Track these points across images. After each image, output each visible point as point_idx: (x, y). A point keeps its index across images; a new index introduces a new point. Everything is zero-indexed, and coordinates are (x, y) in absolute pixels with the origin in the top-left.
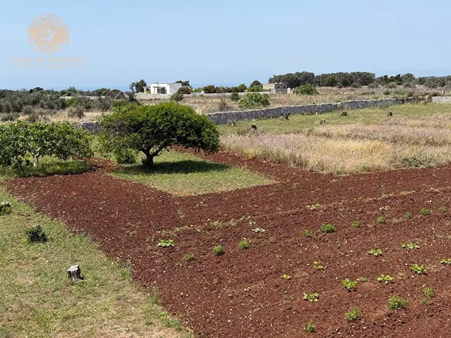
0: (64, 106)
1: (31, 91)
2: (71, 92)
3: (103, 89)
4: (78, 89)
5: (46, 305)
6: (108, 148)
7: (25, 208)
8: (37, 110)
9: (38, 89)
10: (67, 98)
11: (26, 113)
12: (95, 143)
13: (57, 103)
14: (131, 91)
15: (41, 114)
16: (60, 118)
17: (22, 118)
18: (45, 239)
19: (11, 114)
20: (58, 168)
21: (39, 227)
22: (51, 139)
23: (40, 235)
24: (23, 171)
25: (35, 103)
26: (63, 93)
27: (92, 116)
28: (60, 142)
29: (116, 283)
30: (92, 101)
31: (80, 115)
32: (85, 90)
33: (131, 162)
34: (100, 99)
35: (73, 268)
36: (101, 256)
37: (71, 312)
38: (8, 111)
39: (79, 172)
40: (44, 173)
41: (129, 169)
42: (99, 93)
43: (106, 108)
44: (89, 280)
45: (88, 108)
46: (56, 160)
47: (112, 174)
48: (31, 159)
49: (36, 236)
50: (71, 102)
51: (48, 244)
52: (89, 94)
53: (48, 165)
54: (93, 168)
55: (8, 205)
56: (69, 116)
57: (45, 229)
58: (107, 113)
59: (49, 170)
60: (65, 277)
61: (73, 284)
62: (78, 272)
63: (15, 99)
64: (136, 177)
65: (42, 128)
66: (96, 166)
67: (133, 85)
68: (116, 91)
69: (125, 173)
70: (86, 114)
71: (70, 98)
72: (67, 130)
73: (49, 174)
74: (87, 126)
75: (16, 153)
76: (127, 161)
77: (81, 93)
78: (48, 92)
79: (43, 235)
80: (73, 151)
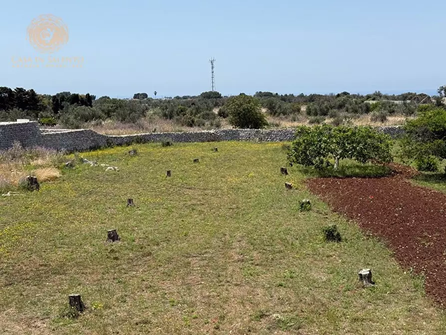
0: (368, 110)
1: (338, 95)
2: (377, 96)
3: (409, 94)
4: (383, 93)
5: (337, 303)
6: (409, 154)
7: (323, 207)
8: (342, 114)
9: (345, 93)
10: (371, 102)
11: (332, 116)
12: (396, 148)
13: (361, 107)
14: (439, 95)
15: (346, 117)
16: (362, 122)
17: (328, 121)
18: (339, 239)
19: (318, 117)
20: (357, 171)
21: (335, 227)
22: (353, 142)
23: (335, 234)
24: (324, 172)
25: (341, 107)
26: (368, 97)
27: (395, 121)
28: (361, 146)
29: (408, 294)
30: (396, 105)
31: (383, 119)
32: (390, 94)
33: (433, 170)
34: (405, 104)
35: (365, 272)
36: (393, 264)
37: (360, 314)
38: (316, 114)
39: (378, 176)
40: (344, 174)
41: (430, 176)
42: (404, 97)
43: (410, 112)
44: (380, 285)
45: (392, 112)
46: (356, 163)
47: (411, 181)
48: (332, 161)
49: (332, 235)
50: (375, 106)
51: (342, 244)
52: (394, 98)
53: (348, 168)
54: (392, 173)
55: (309, 203)
56: (372, 120)
57: (340, 229)
58: (411, 118)
59: (348, 172)
60: (356, 280)
61: (363, 287)
62: (369, 277)
63: (323, 103)
64: (436, 185)
65: (344, 132)
66: (395, 172)
67: (442, 88)
68: (422, 95)
69: (426, 180)
70: (390, 118)
71: (374, 102)
72: (369, 134)
73: (348, 177)
74: (389, 131)
75: (319, 154)
76: (428, 169)
77: (386, 97)
78: (354, 96)
79: (338, 234)
80: (373, 155)
